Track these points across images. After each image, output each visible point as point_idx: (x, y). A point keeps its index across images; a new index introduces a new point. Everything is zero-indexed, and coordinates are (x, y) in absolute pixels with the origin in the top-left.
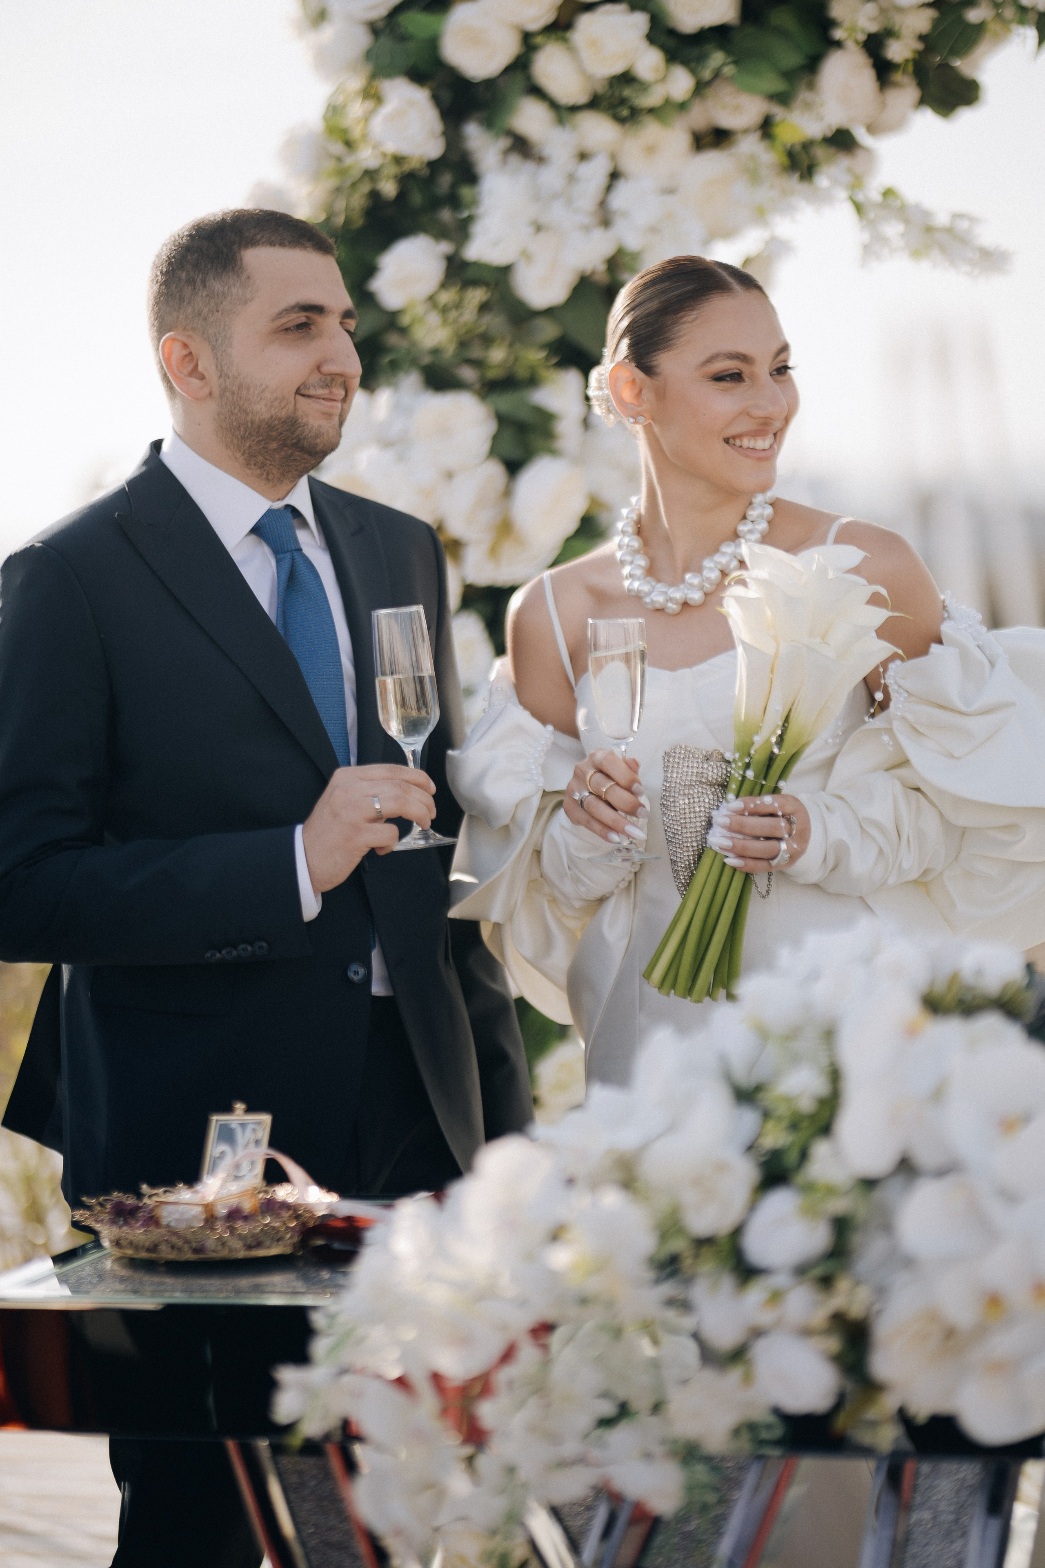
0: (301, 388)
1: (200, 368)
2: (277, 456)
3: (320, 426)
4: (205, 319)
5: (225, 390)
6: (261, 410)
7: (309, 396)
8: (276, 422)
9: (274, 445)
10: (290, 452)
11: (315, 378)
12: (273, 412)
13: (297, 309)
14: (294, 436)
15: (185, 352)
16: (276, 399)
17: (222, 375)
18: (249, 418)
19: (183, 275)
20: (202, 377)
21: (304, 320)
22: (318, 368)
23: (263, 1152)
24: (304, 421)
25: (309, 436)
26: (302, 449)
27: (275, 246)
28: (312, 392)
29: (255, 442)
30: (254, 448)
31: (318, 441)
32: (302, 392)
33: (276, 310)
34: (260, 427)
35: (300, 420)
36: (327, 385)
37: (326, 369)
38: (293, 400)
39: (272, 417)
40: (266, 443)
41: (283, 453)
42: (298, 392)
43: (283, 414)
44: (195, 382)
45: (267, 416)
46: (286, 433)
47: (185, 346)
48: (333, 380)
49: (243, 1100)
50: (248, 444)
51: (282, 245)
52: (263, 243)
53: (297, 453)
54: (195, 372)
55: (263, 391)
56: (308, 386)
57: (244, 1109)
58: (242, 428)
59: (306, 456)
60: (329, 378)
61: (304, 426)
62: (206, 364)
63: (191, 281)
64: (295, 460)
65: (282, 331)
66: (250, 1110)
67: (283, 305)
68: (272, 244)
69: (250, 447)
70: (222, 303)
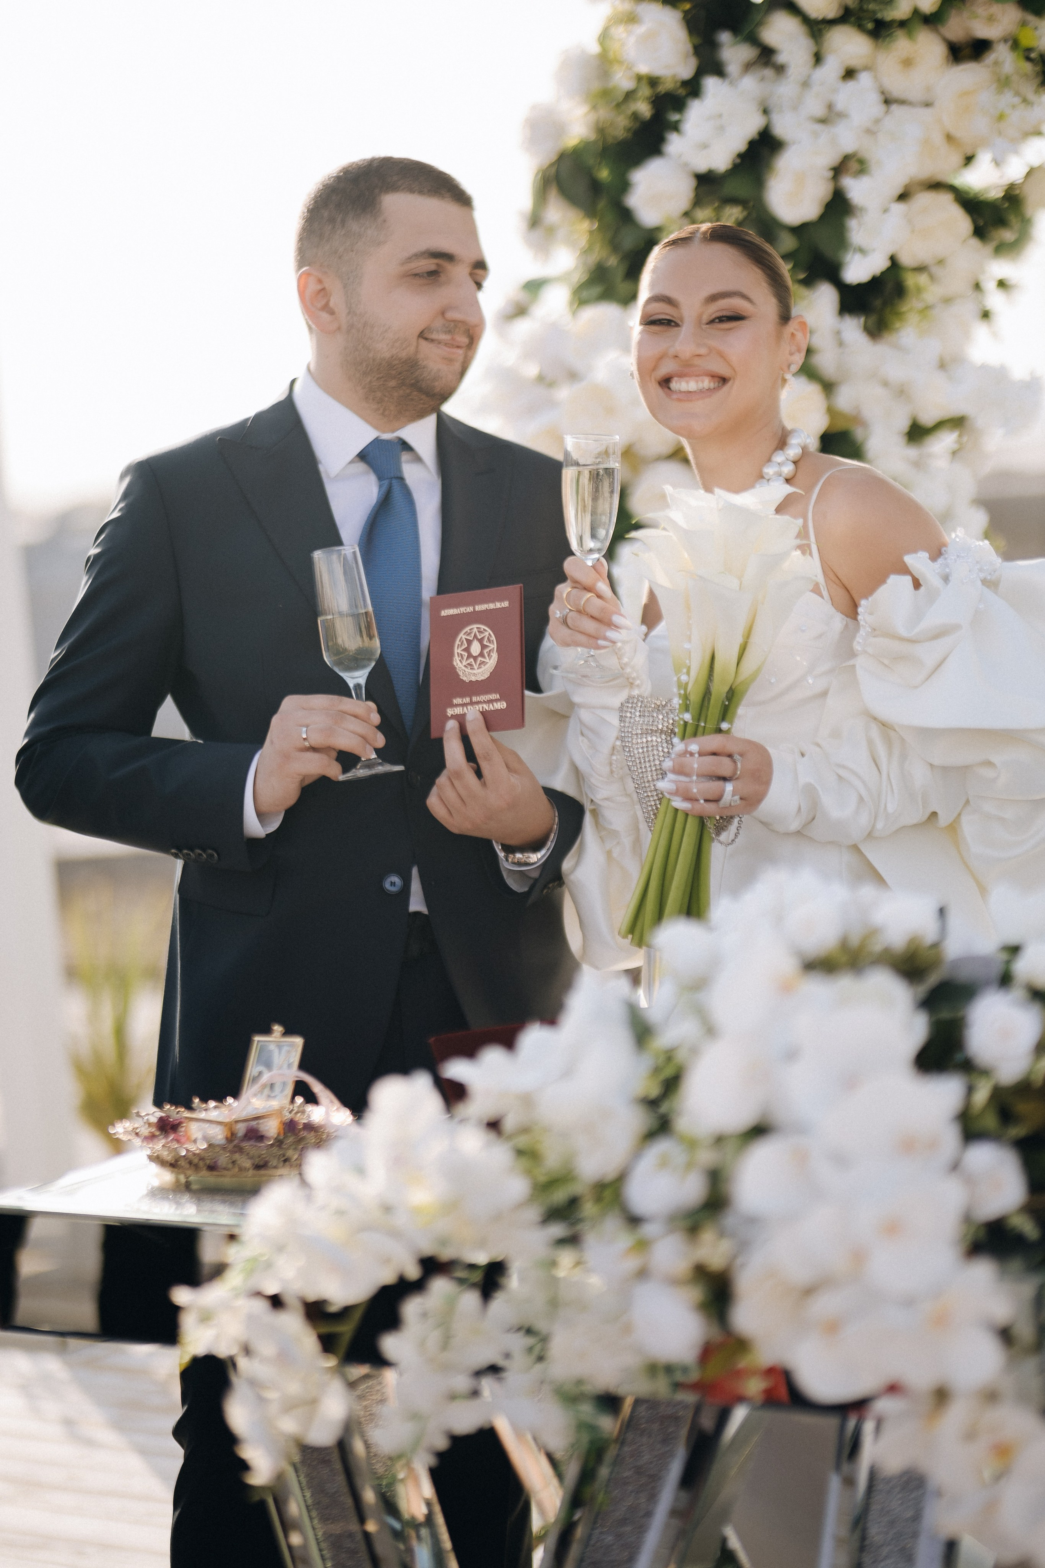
0: (425, 331)
1: (331, 304)
2: (396, 394)
3: (439, 370)
4: (340, 257)
5: (351, 326)
6: (383, 349)
7: (432, 341)
8: (397, 362)
9: (393, 383)
10: (408, 391)
11: (439, 323)
12: (394, 351)
13: (427, 255)
14: (414, 376)
15: (319, 287)
16: (398, 339)
17: (351, 312)
18: (371, 355)
19: (326, 214)
20: (332, 313)
21: (433, 268)
22: (443, 313)
24: (424, 363)
25: (428, 378)
26: (420, 390)
27: (414, 192)
28: (434, 336)
29: (375, 379)
30: (375, 384)
31: (436, 384)
32: (425, 336)
33: (407, 254)
34: (381, 364)
35: (421, 362)
36: (449, 332)
37: (450, 315)
38: (415, 344)
39: (392, 357)
40: (385, 381)
41: (401, 392)
42: (422, 335)
43: (404, 355)
44: (325, 316)
45: (387, 355)
46: (405, 373)
47: (320, 281)
48: (456, 326)
50: (369, 380)
51: (421, 192)
52: (403, 189)
53: (415, 393)
54: (326, 308)
55: (386, 331)
56: (432, 330)
58: (364, 365)
59: (423, 397)
60: (452, 324)
61: (424, 368)
62: (337, 300)
63: (332, 220)
64: (412, 400)
65: (410, 275)
67: (414, 250)
68: (412, 191)
69: (370, 382)
70: (357, 243)
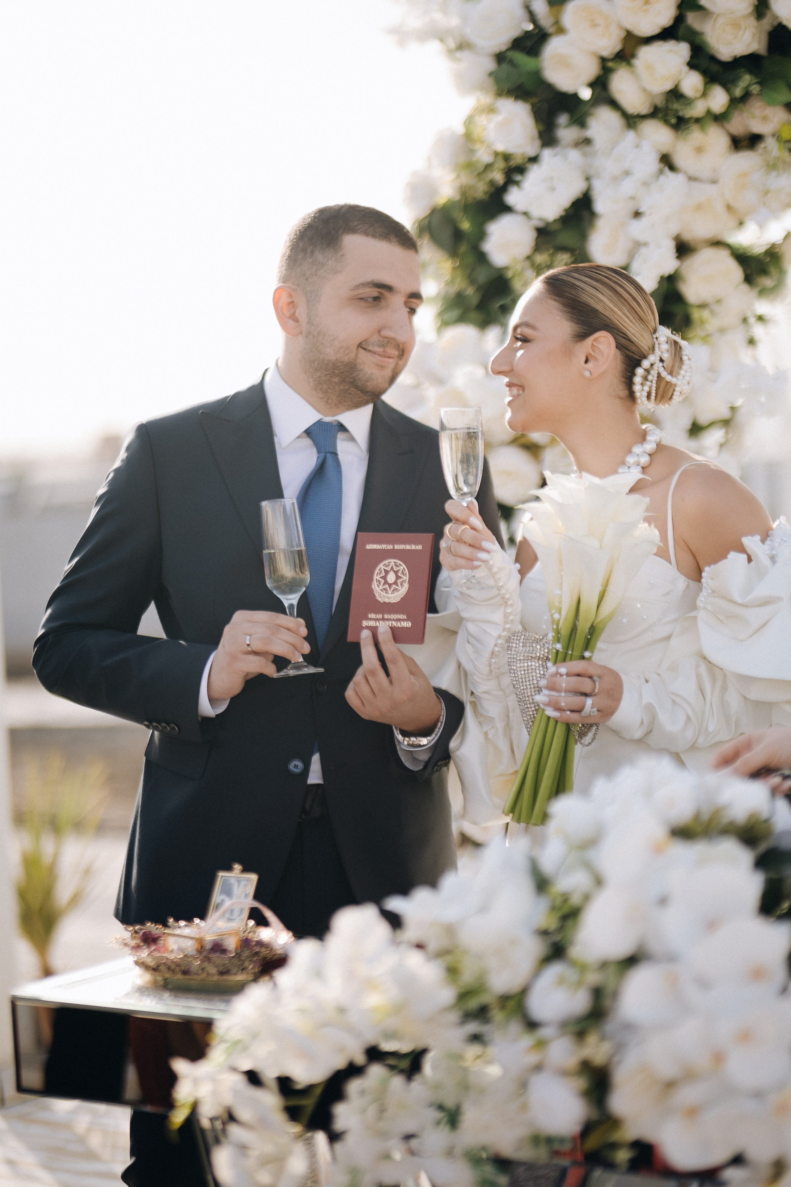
0: (363, 343)
1: (297, 314)
2: (337, 388)
3: (372, 374)
4: (307, 279)
5: (309, 333)
6: (331, 353)
7: (369, 351)
8: (340, 364)
9: (336, 380)
10: (347, 387)
11: (375, 338)
12: (338, 356)
13: (370, 285)
14: (352, 376)
15: (289, 300)
16: (342, 347)
17: (310, 322)
18: (321, 357)
20: (297, 321)
21: (376, 295)
22: (379, 331)
23: (250, 902)
24: (361, 367)
25: (362, 378)
26: (356, 387)
27: (368, 236)
28: (370, 347)
29: (323, 375)
30: (323, 378)
31: (369, 384)
32: (364, 346)
33: (356, 283)
34: (328, 364)
35: (358, 366)
36: (383, 346)
37: (385, 333)
38: (355, 351)
39: (337, 360)
40: (331, 377)
41: (342, 387)
42: (360, 346)
43: (346, 359)
44: (291, 322)
45: (333, 358)
46: (345, 373)
47: (291, 295)
48: (389, 342)
49: (240, 862)
50: (319, 375)
51: (374, 236)
52: (360, 232)
53: (352, 389)
54: (293, 317)
55: (334, 340)
56: (368, 344)
57: (240, 869)
58: (317, 363)
59: (359, 392)
60: (386, 340)
61: (360, 371)
62: (301, 312)
64: (350, 394)
65: (357, 299)
66: (245, 870)
67: (362, 280)
68: (367, 234)
69: (320, 377)
70: (320, 270)
